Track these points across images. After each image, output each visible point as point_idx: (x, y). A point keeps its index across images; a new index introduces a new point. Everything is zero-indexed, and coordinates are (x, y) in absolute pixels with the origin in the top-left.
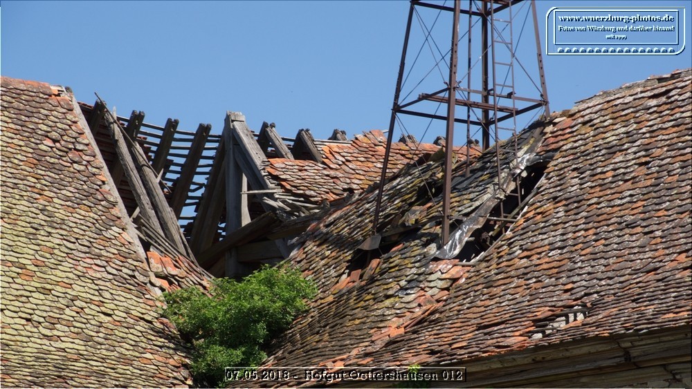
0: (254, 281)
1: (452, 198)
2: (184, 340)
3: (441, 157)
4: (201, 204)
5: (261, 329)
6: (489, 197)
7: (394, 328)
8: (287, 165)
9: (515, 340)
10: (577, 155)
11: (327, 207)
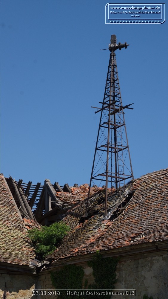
0: (53, 227)
1: (107, 203)
2: (33, 244)
3: (104, 191)
4: (38, 205)
5: (55, 240)
6: (118, 202)
7: (92, 240)
8: (61, 194)
9: (126, 243)
10: (142, 191)
11: (73, 205)
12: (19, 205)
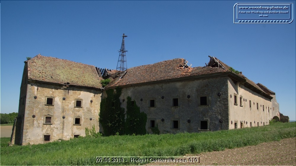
12: (98, 74)
